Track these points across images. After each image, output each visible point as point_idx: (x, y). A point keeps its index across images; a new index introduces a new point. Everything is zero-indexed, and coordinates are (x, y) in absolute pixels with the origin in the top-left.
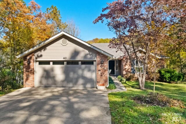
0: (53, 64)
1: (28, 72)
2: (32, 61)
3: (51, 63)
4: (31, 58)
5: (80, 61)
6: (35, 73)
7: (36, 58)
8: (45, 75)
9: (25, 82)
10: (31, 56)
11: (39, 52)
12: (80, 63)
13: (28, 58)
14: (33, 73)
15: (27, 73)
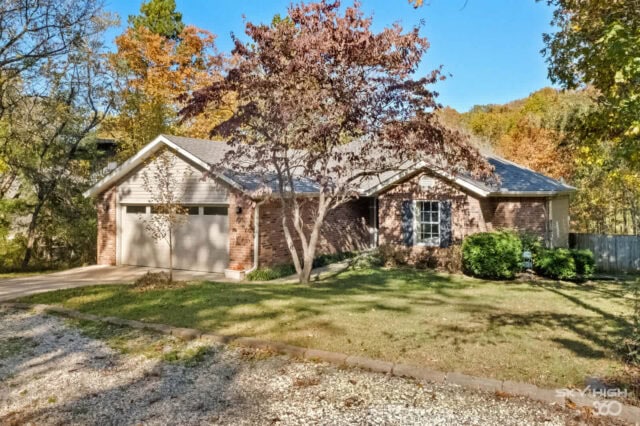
0: (153, 212)
1: (106, 228)
2: (112, 204)
3: (148, 209)
4: (110, 197)
5: (201, 205)
6: (118, 231)
7: (121, 198)
8: (138, 237)
9: (101, 252)
10: (110, 192)
11: (125, 183)
12: (201, 210)
13: (106, 197)
14: (115, 233)
15: (104, 231)
